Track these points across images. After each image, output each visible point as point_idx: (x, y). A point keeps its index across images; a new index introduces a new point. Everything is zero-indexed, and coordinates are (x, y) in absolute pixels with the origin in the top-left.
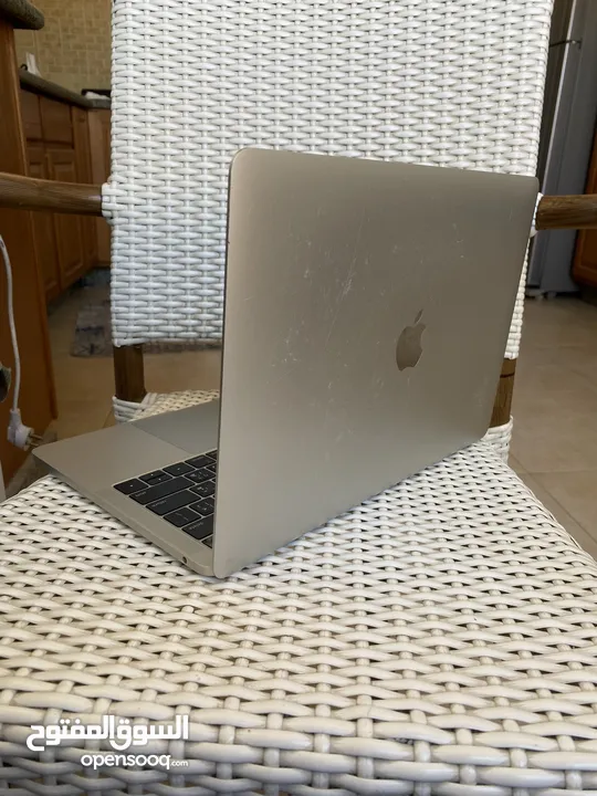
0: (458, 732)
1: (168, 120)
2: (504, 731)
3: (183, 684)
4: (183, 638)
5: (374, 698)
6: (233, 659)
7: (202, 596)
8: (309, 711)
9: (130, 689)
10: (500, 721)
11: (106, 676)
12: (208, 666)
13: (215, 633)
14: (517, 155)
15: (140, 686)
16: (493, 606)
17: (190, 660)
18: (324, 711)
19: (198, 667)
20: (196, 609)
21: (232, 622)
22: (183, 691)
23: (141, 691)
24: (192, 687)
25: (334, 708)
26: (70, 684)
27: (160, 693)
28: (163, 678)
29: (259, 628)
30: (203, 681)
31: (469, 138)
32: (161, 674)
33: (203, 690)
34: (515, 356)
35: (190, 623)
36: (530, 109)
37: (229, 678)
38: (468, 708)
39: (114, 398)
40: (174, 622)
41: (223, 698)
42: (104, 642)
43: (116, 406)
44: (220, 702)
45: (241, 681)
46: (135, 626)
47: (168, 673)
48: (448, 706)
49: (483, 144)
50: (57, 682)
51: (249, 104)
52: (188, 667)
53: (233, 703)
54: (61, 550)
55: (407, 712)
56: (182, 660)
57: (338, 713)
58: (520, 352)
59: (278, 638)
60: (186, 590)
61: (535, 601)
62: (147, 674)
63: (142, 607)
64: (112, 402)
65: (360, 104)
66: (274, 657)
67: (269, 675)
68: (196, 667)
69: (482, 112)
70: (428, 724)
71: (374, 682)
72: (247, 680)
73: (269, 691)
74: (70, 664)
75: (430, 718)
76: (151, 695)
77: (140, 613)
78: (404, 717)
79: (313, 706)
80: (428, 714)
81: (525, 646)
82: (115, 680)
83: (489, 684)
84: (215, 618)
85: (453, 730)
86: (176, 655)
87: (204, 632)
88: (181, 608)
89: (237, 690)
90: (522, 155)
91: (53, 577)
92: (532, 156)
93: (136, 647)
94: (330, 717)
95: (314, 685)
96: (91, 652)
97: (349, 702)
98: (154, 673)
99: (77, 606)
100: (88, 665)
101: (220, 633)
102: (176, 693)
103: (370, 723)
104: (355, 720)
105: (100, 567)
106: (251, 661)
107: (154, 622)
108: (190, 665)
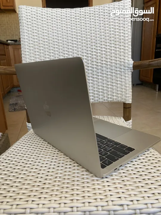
0: (134, 201)
1: (36, 49)
2: (145, 199)
3: (61, 197)
4: (58, 185)
5: (111, 195)
6: (73, 189)
7: (61, 173)
8: (95, 201)
9: (47, 201)
10: (143, 197)
11: (40, 198)
12: (66, 192)
13: (66, 183)
14: (126, 52)
15: (50, 199)
16: (136, 168)
17: (62, 191)
18: (99, 200)
19: (64, 193)
20: (60, 177)
21: (70, 180)
22: (61, 199)
23: (50, 201)
24: (63, 198)
25: (101, 199)
26: (31, 201)
27: (55, 201)
28: (55, 197)
29: (78, 181)
30: (66, 196)
31: (114, 49)
32: (54, 195)
33: (67, 198)
34: (131, 102)
35: (59, 181)
36: (128, 40)
37: (72, 194)
38: (135, 195)
39: (27, 123)
40: (55, 181)
41: (72, 200)
42: (37, 189)
43: (27, 125)
44: (71, 201)
45: (76, 195)
46: (45, 183)
47: (56, 195)
48: (130, 195)
49: (118, 50)
50: (27, 201)
51: (57, 43)
52: (61, 193)
53: (75, 201)
54: (21, 165)
55: (120, 198)
56: (59, 191)
57: (102, 200)
58: (132, 101)
59: (83, 182)
60: (57, 172)
61: (146, 165)
62: (51, 196)
63: (46, 178)
65: (86, 42)
66: (83, 188)
67: (83, 192)
68: (63, 193)
69: (117, 42)
70: (126, 200)
71: (110, 191)
72: (77, 194)
73: (84, 197)
74: (30, 196)
75: (126, 199)
76: (53, 202)
77: (46, 180)
78: (119, 199)
79: (96, 199)
80: (125, 198)
81: (146, 177)
82: (43, 199)
83: (139, 188)
84: (66, 179)
85: (132, 201)
86: (57, 190)
87: (64, 183)
88: (56, 177)
89: (76, 197)
90: (128, 52)
91: (20, 173)
92: (130, 52)
93: (46, 189)
94: (101, 202)
95: (95, 194)
96: (35, 192)
97: (105, 197)
98: (53, 195)
99: (28, 180)
100: (35, 196)
101: (68, 183)
102: (59, 200)
103: (111, 201)
104: (107, 201)
105: (32, 168)
106: (77, 189)
107: (50, 182)
108: (62, 192)
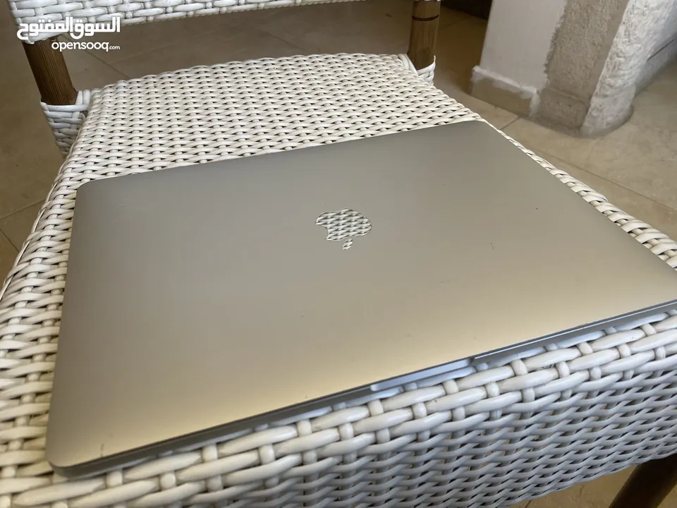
39: (44, 104)
43: (48, 113)
64: (43, 109)
